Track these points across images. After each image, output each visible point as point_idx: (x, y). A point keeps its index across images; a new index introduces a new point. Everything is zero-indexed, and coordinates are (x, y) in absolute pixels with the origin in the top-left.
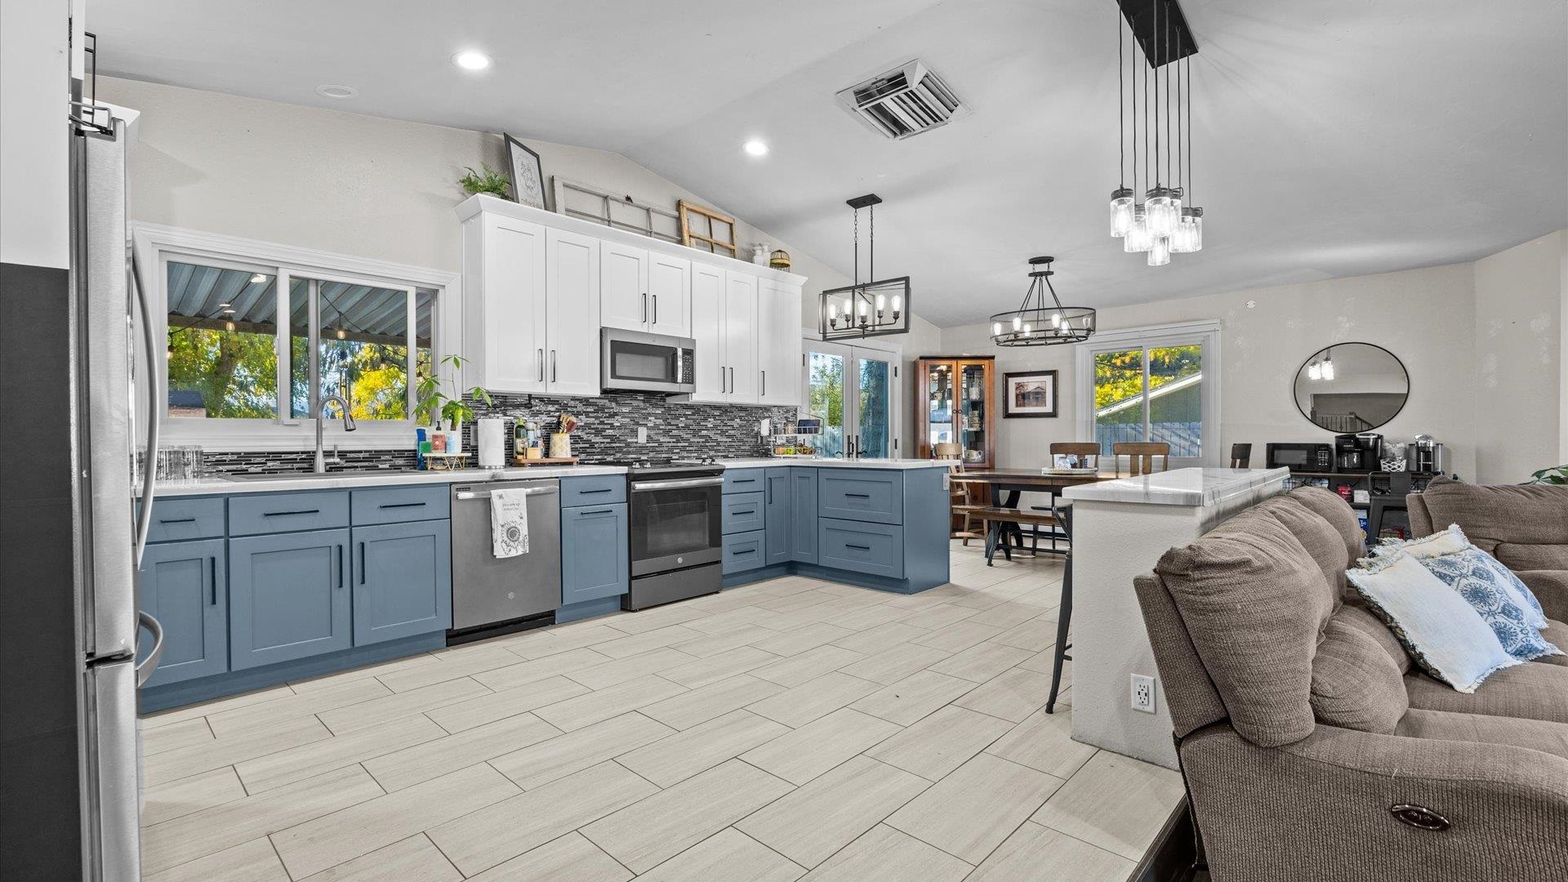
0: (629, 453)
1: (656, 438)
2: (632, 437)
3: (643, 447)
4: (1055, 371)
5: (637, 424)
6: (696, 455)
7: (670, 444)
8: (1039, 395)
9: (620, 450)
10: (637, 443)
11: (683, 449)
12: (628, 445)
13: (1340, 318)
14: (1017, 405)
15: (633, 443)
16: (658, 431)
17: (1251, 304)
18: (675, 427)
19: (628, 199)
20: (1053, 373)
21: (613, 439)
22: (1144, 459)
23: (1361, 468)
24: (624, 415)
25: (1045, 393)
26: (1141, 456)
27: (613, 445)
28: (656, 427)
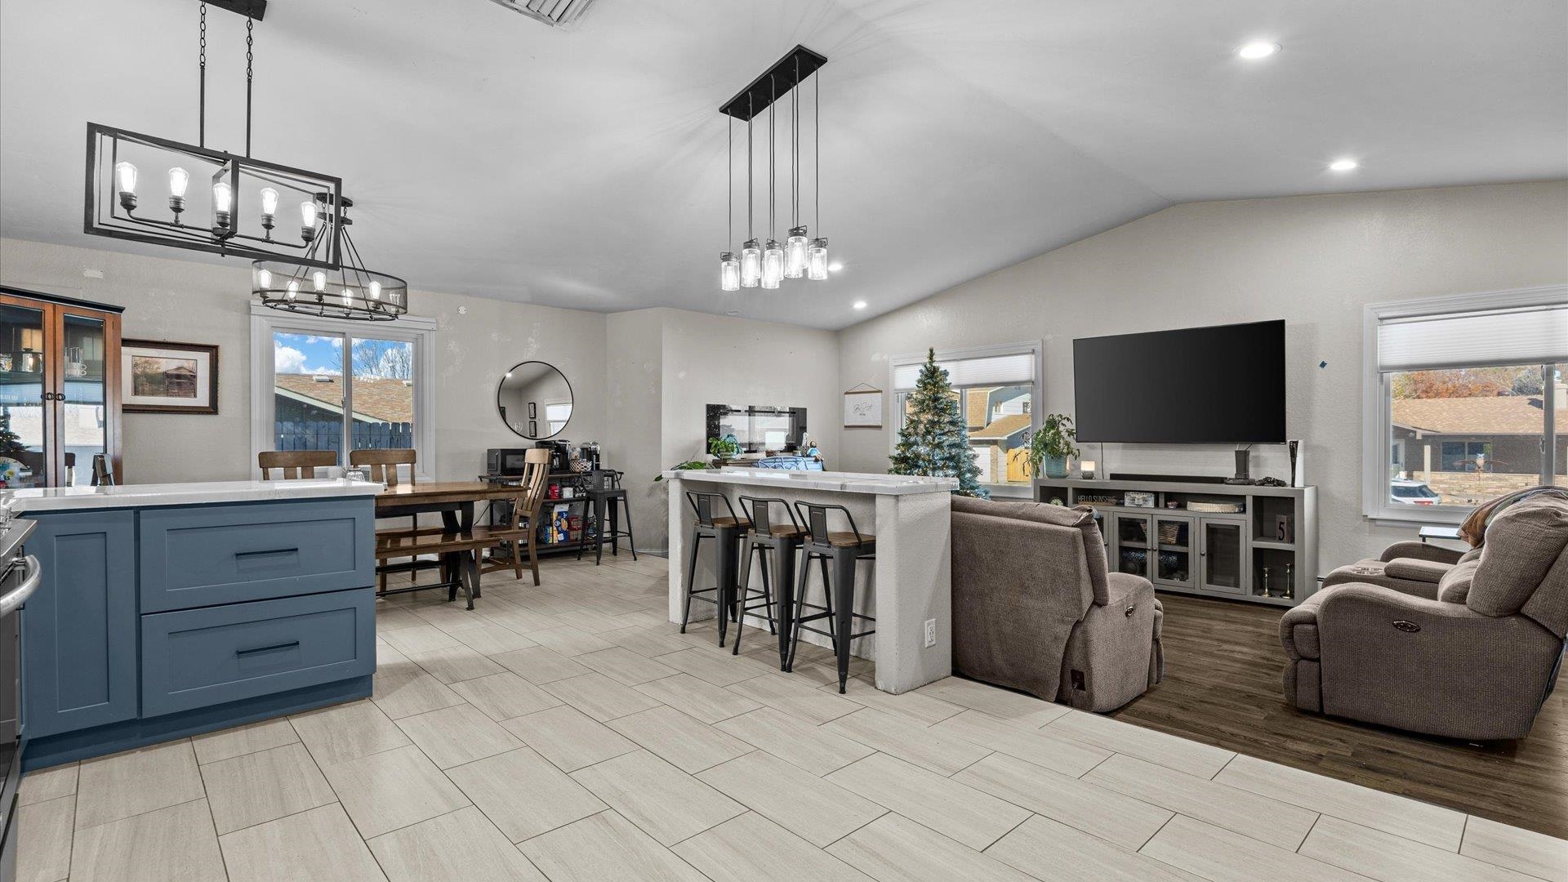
4: (216, 348)
8: (182, 381)
13: (530, 339)
14: (136, 392)
17: (462, 310)
20: (213, 350)
22: (386, 468)
23: (562, 469)
25: (195, 377)
26: (383, 466)
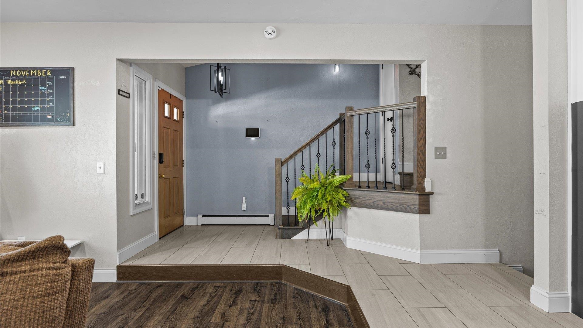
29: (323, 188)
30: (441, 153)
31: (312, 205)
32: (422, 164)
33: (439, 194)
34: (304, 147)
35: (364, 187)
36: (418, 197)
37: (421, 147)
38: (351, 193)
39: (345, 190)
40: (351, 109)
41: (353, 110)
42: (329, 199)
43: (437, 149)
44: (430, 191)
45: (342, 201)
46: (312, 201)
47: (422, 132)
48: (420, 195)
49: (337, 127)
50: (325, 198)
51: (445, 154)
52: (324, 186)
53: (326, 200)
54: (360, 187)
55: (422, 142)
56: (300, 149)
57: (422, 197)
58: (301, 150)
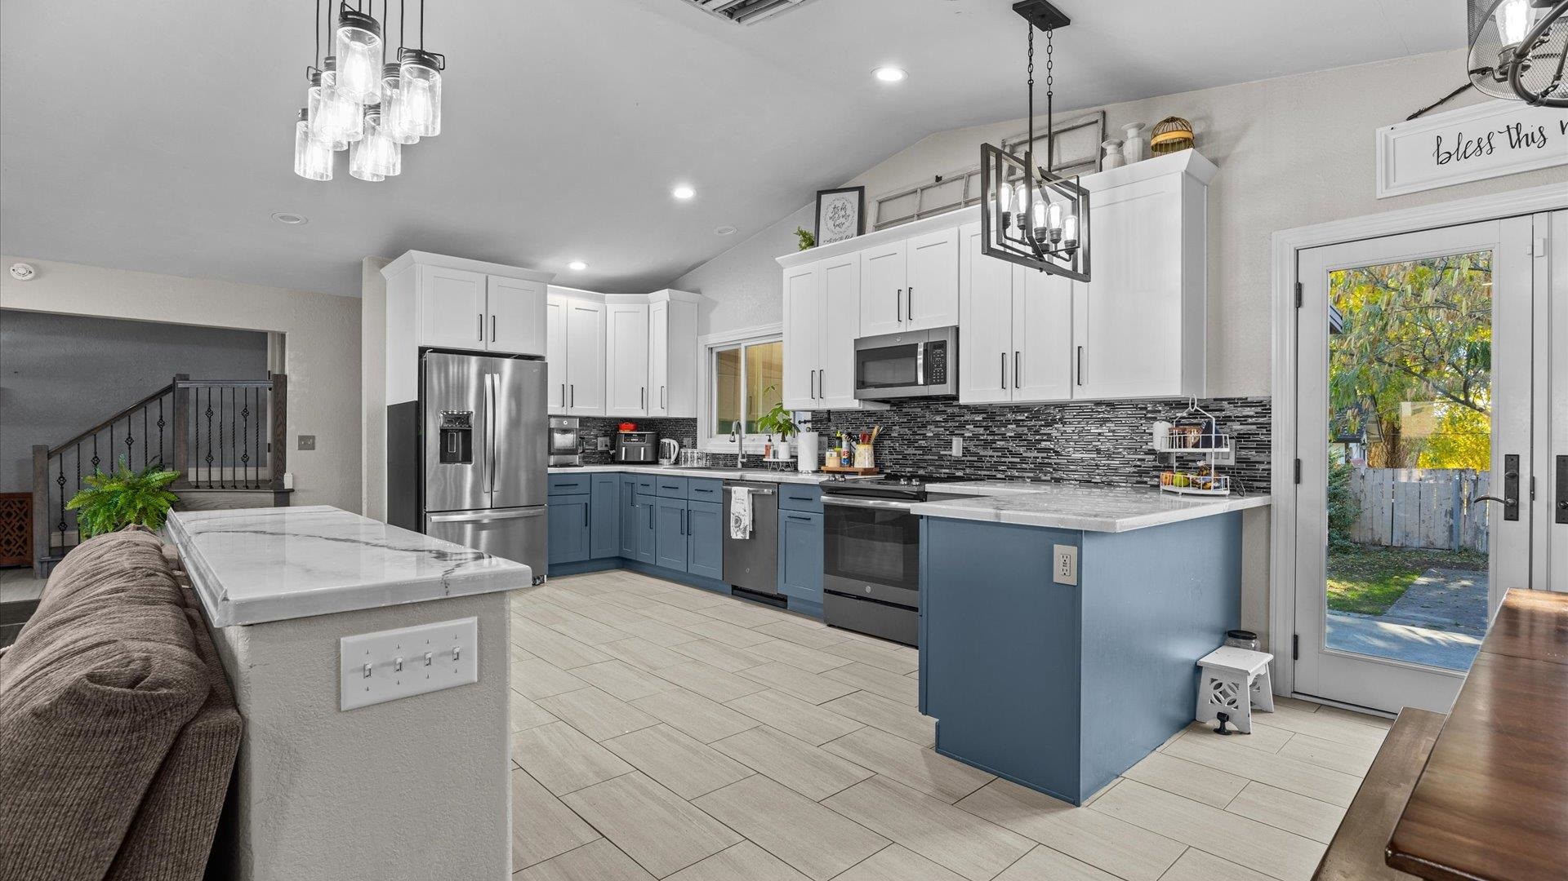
0: (942, 467)
1: (973, 449)
2: (945, 448)
3: (958, 461)
5: (952, 434)
6: (1032, 475)
7: (995, 459)
9: (931, 463)
10: (950, 455)
11: (1012, 466)
12: (941, 458)
15: (946, 455)
16: (977, 443)
18: (1000, 437)
19: (938, 179)
21: (926, 450)
24: (936, 424)
27: (925, 457)
28: (976, 437)
29: (130, 492)
30: (307, 443)
31: (108, 516)
32: (280, 456)
33: (304, 491)
34: (98, 427)
35: (204, 488)
36: (273, 495)
37: (279, 435)
38: (184, 496)
39: (173, 493)
40: (185, 378)
41: (188, 380)
42: (140, 506)
43: (301, 438)
44: (291, 487)
45: (164, 508)
46: (109, 510)
47: (280, 417)
48: (275, 493)
49: (168, 399)
50: (132, 505)
51: (314, 443)
52: (134, 488)
53: (135, 508)
54: (197, 487)
55: (281, 429)
56: (92, 430)
57: (279, 496)
58: (93, 432)
